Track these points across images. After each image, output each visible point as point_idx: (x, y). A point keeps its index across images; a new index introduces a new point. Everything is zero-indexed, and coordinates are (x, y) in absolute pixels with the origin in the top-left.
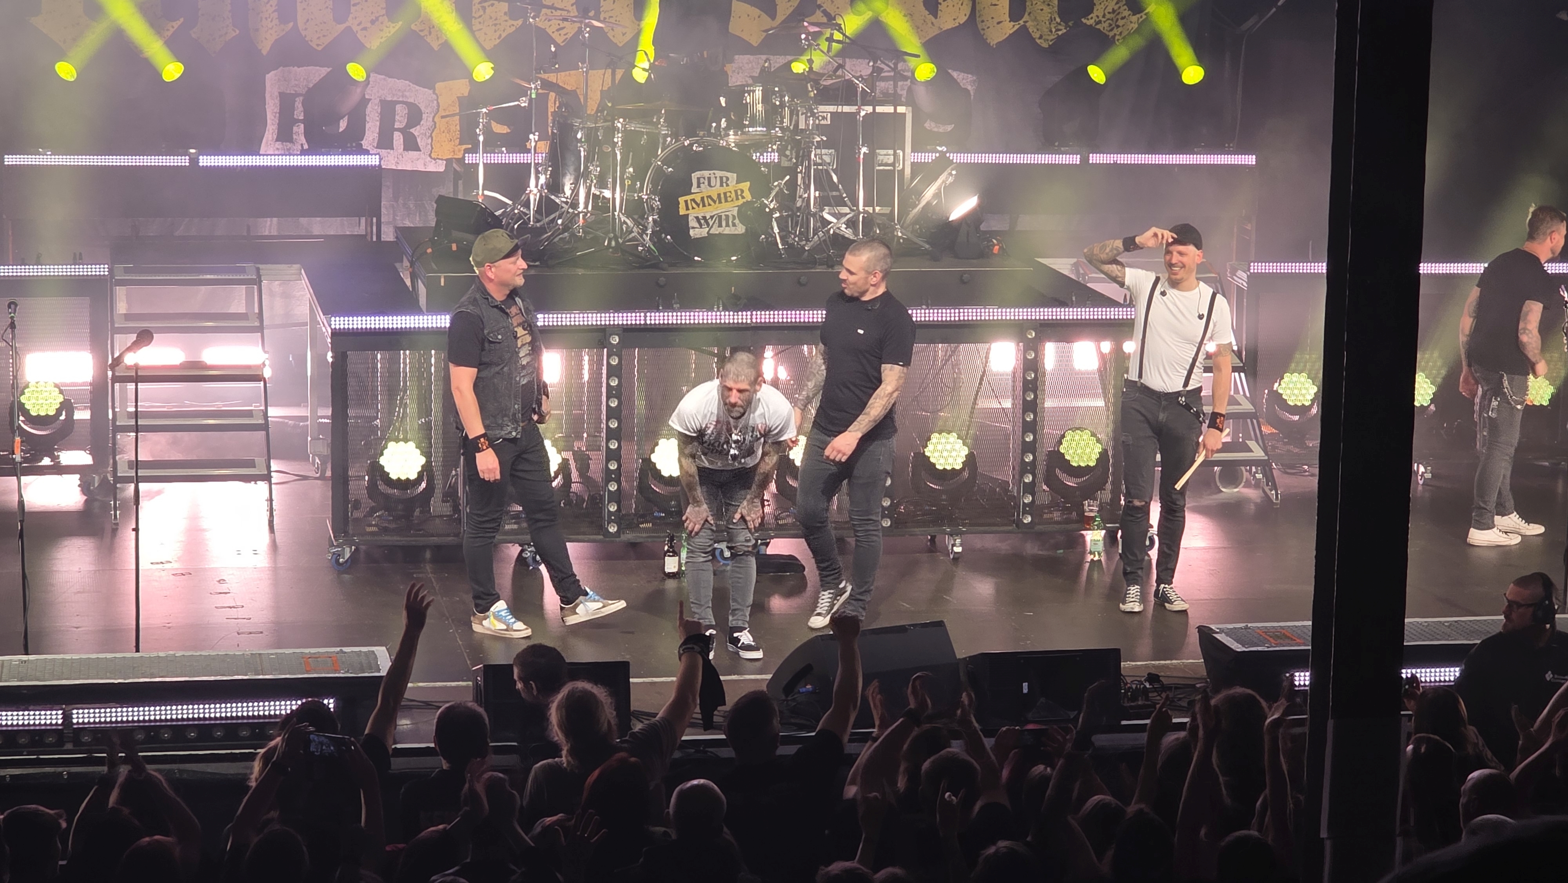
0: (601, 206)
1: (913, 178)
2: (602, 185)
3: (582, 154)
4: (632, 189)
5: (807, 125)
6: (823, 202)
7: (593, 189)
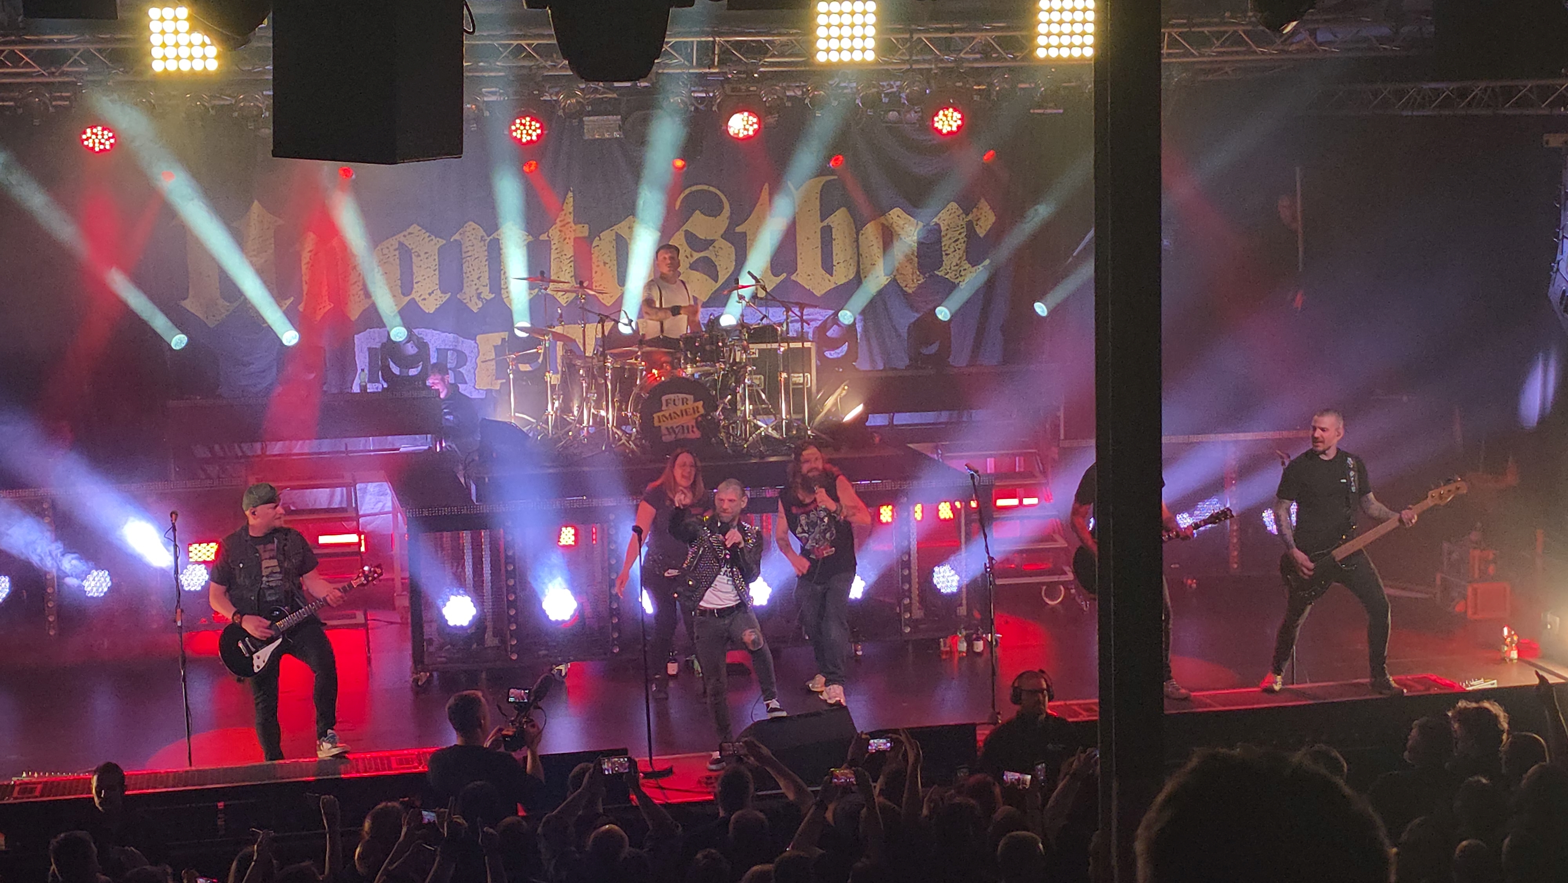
0: (599, 422)
1: (818, 392)
2: (598, 407)
3: (584, 385)
4: (620, 409)
5: (741, 359)
6: (755, 413)
7: (592, 410)
